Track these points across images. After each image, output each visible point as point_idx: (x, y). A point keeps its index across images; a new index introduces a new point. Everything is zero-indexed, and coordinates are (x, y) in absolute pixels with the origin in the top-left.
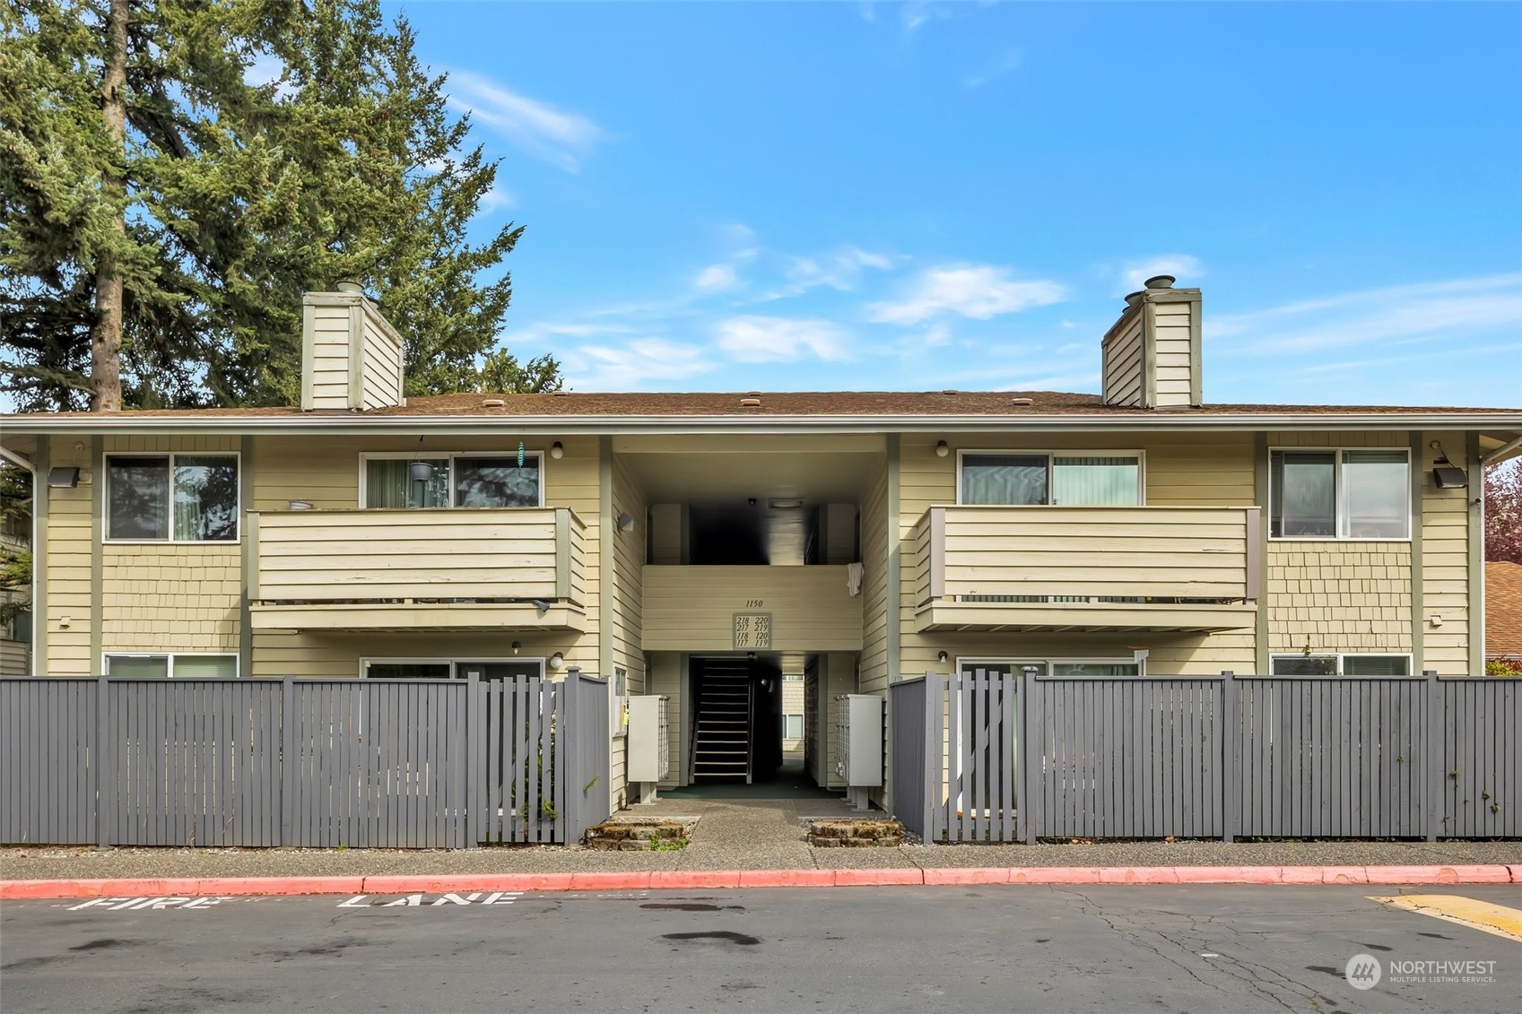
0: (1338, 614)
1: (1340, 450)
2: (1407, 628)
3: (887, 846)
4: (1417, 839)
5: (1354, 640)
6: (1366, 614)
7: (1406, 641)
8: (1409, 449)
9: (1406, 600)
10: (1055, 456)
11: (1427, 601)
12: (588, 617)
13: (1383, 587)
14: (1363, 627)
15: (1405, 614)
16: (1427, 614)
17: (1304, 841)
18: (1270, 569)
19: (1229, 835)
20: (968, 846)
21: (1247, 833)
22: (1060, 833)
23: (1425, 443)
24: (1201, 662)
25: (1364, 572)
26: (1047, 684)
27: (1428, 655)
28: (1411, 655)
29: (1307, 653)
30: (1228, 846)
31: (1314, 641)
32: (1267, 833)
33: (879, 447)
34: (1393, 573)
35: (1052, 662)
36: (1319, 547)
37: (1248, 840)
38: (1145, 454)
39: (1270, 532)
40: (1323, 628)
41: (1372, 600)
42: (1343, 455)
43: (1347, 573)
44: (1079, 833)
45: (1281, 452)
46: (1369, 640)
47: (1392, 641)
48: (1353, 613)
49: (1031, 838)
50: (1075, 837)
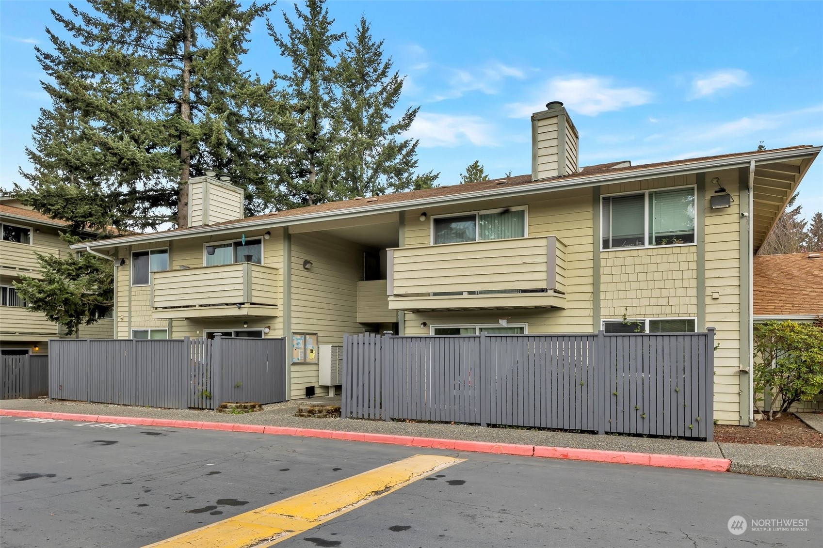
0: (646, 293)
1: (647, 192)
2: (694, 301)
3: (318, 418)
4: (593, 432)
5: (656, 310)
6: (665, 293)
7: (693, 309)
8: (695, 186)
9: (694, 283)
10: (480, 214)
11: (708, 283)
12: (279, 309)
13: (677, 275)
14: (663, 301)
15: (693, 292)
16: (708, 291)
17: (528, 429)
18: (602, 269)
19: (483, 423)
20: (360, 420)
21: (493, 422)
22: (401, 417)
23: (708, 179)
24: (561, 326)
25: (664, 267)
26: (399, 339)
27: (708, 318)
28: (696, 319)
29: (625, 319)
30: (483, 429)
31: (630, 311)
32: (504, 423)
33: (396, 219)
34: (684, 266)
35: (478, 326)
36: (634, 253)
37: (495, 426)
38: (527, 208)
39: (601, 246)
40: (636, 302)
41: (669, 284)
42: (649, 194)
43: (652, 268)
44: (410, 417)
45: (610, 197)
46: (668, 310)
47: (683, 309)
48: (656, 293)
49: (388, 418)
50: (408, 419)
